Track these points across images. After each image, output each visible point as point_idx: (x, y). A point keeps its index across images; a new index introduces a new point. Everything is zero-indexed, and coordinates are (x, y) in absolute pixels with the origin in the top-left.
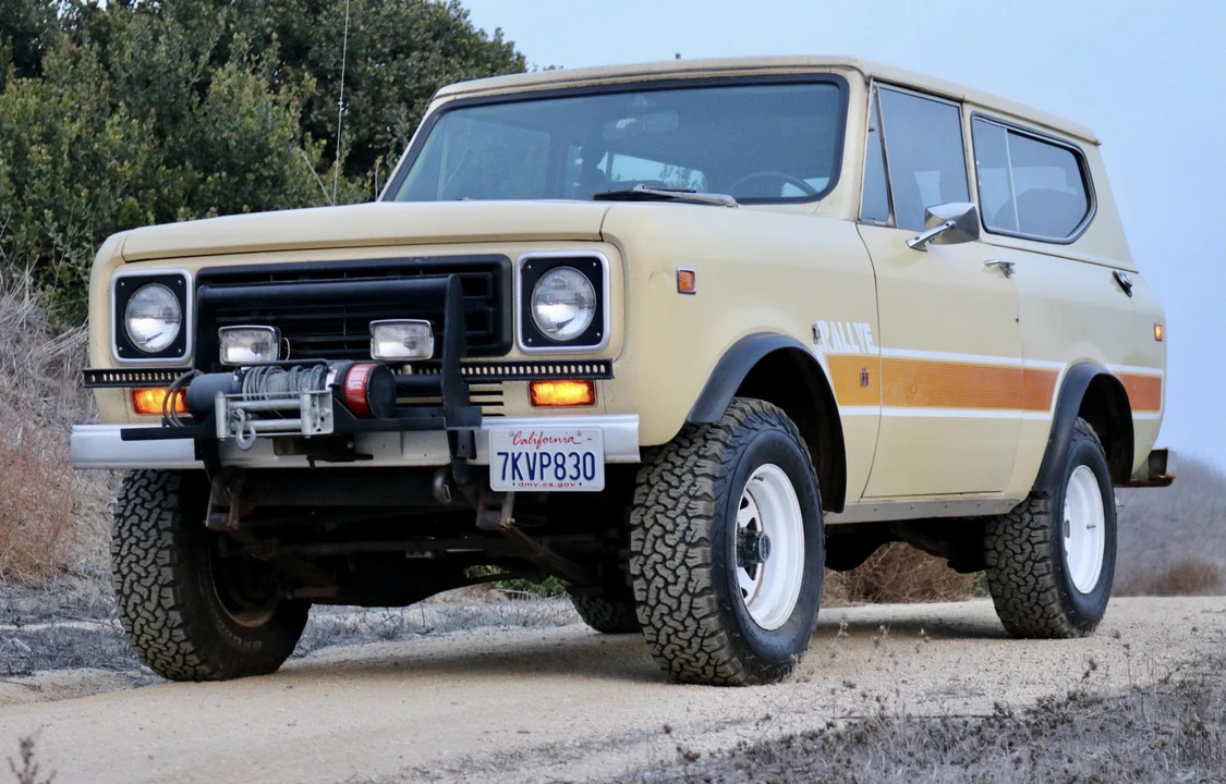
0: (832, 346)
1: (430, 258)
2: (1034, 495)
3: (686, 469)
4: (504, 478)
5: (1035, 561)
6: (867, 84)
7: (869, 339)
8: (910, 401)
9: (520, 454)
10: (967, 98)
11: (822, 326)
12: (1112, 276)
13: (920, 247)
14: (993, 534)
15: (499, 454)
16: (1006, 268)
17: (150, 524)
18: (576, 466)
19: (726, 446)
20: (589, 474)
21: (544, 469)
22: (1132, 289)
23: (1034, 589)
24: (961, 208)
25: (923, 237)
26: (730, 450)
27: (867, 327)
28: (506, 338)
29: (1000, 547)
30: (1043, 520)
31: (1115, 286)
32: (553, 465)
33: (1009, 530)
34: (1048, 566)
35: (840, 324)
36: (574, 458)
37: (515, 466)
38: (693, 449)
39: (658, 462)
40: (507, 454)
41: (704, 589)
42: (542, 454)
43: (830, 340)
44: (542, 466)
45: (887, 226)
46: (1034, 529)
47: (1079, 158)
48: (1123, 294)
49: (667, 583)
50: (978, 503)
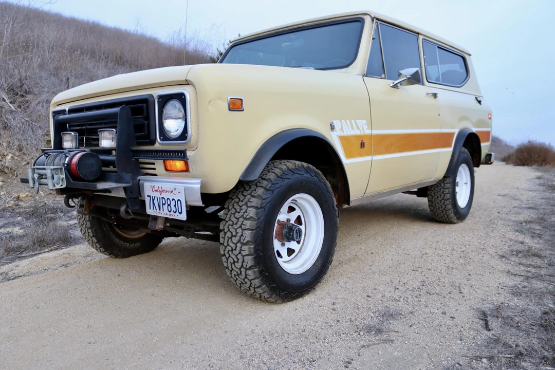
0: (343, 132)
1: (127, 98)
2: (445, 177)
3: (244, 202)
4: (150, 208)
5: (445, 200)
6: (373, 21)
7: (365, 127)
8: (388, 151)
9: (155, 197)
10: (420, 32)
11: (337, 124)
12: (475, 98)
13: (395, 86)
14: (431, 190)
16: (435, 95)
18: (175, 206)
19: (267, 190)
20: (180, 211)
21: (164, 206)
22: (482, 102)
23: (444, 209)
24: (412, 70)
25: (396, 82)
26: (269, 192)
27: (364, 122)
28: (152, 137)
29: (433, 195)
30: (448, 186)
31: (476, 101)
32: (167, 205)
33: (436, 189)
34: (450, 202)
35: (348, 121)
36: (174, 202)
37: (154, 203)
38: (249, 192)
39: (234, 197)
40: (150, 196)
41: (250, 267)
42: (162, 198)
43: (342, 129)
44: (163, 204)
45: (381, 78)
46: (445, 189)
47: (464, 59)
48: (479, 104)
49: (234, 262)
50: (423, 184)
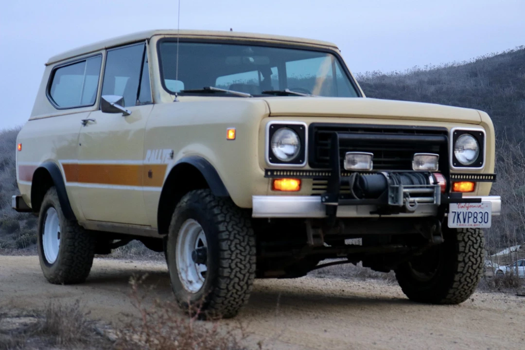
1: (418, 127)
4: (454, 222)
9: (461, 212)
15: (453, 212)
17: (246, 243)
18: (481, 218)
20: (486, 221)
21: (470, 219)
32: (473, 217)
36: (481, 214)
37: (458, 218)
40: (455, 212)
42: (469, 212)
44: (469, 217)
